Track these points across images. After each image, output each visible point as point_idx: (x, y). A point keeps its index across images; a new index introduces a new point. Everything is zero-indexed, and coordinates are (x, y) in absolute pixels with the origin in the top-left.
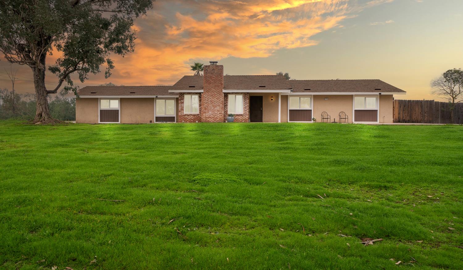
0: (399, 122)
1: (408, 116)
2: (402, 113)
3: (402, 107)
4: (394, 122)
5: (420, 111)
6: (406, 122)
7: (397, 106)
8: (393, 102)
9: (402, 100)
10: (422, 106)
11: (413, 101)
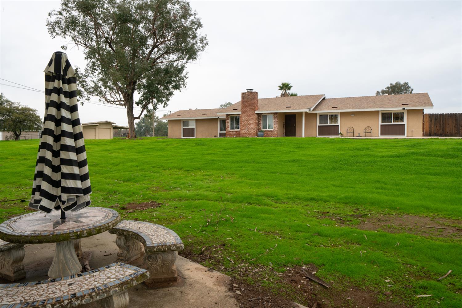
0: (430, 135)
1: (440, 129)
2: (433, 126)
3: (433, 121)
4: (424, 135)
5: (454, 124)
6: (438, 136)
7: (427, 120)
8: (423, 116)
9: (433, 114)
10: (456, 120)
11: (446, 114)
